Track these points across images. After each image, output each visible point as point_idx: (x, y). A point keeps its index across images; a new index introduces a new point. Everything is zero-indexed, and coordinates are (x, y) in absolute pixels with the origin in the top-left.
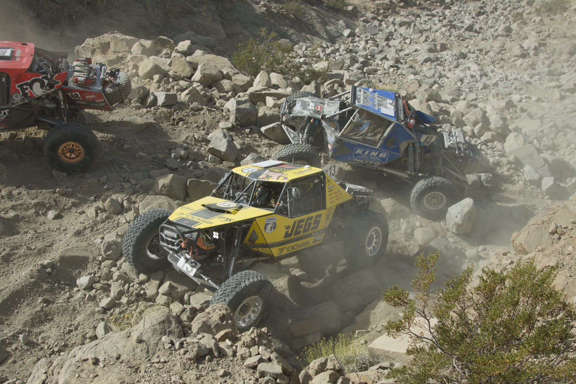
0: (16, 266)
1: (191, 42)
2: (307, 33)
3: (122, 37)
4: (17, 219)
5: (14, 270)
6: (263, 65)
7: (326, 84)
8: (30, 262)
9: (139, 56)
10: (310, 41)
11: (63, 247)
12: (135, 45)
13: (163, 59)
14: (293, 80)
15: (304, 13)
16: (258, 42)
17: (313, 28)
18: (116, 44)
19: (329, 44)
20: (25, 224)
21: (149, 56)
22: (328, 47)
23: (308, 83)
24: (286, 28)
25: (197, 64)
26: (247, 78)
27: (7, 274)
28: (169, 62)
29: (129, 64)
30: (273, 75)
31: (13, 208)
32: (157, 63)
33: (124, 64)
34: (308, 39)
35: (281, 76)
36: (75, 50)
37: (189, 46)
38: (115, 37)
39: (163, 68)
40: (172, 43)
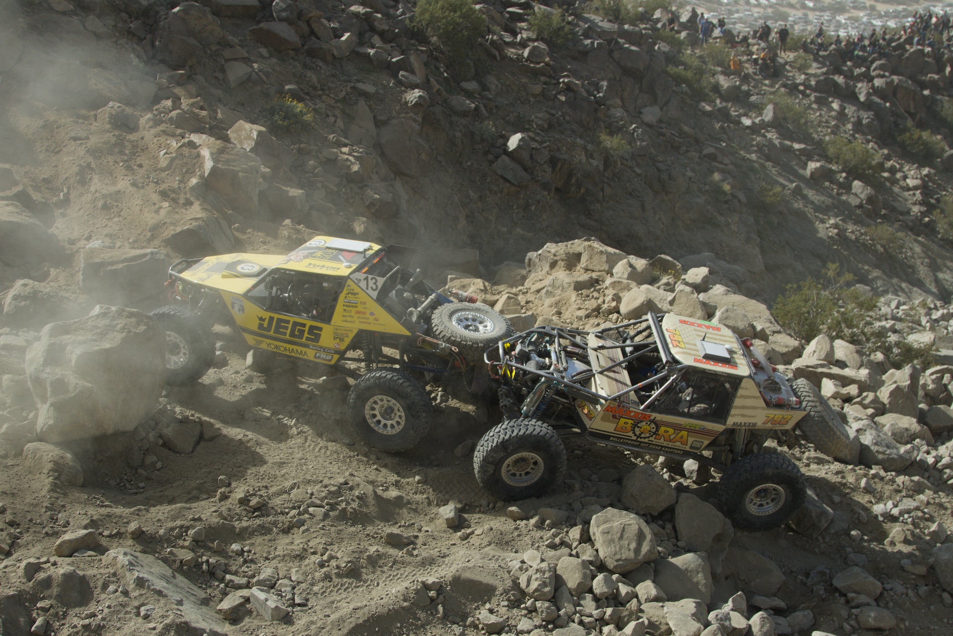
0: (385, 575)
1: (709, 271)
2: (903, 280)
3: (601, 249)
4: (399, 502)
5: (381, 582)
6: (823, 324)
7: (928, 372)
8: (406, 573)
9: (625, 281)
10: (906, 293)
11: (460, 563)
12: (620, 263)
13: (661, 291)
14: (872, 357)
15: (901, 247)
16: (820, 286)
17: (914, 272)
18: (591, 258)
19: (938, 303)
20: (409, 513)
21: (640, 283)
22: (936, 308)
23: (898, 366)
24: (866, 267)
25: (715, 308)
26: (794, 343)
27: (370, 585)
28: (670, 298)
29: (607, 292)
30: (838, 343)
31: (397, 484)
32: (652, 296)
33: (598, 291)
34: (903, 290)
35: (852, 347)
36: (527, 258)
37: (706, 277)
38: (590, 246)
39: (660, 307)
40: (678, 267)
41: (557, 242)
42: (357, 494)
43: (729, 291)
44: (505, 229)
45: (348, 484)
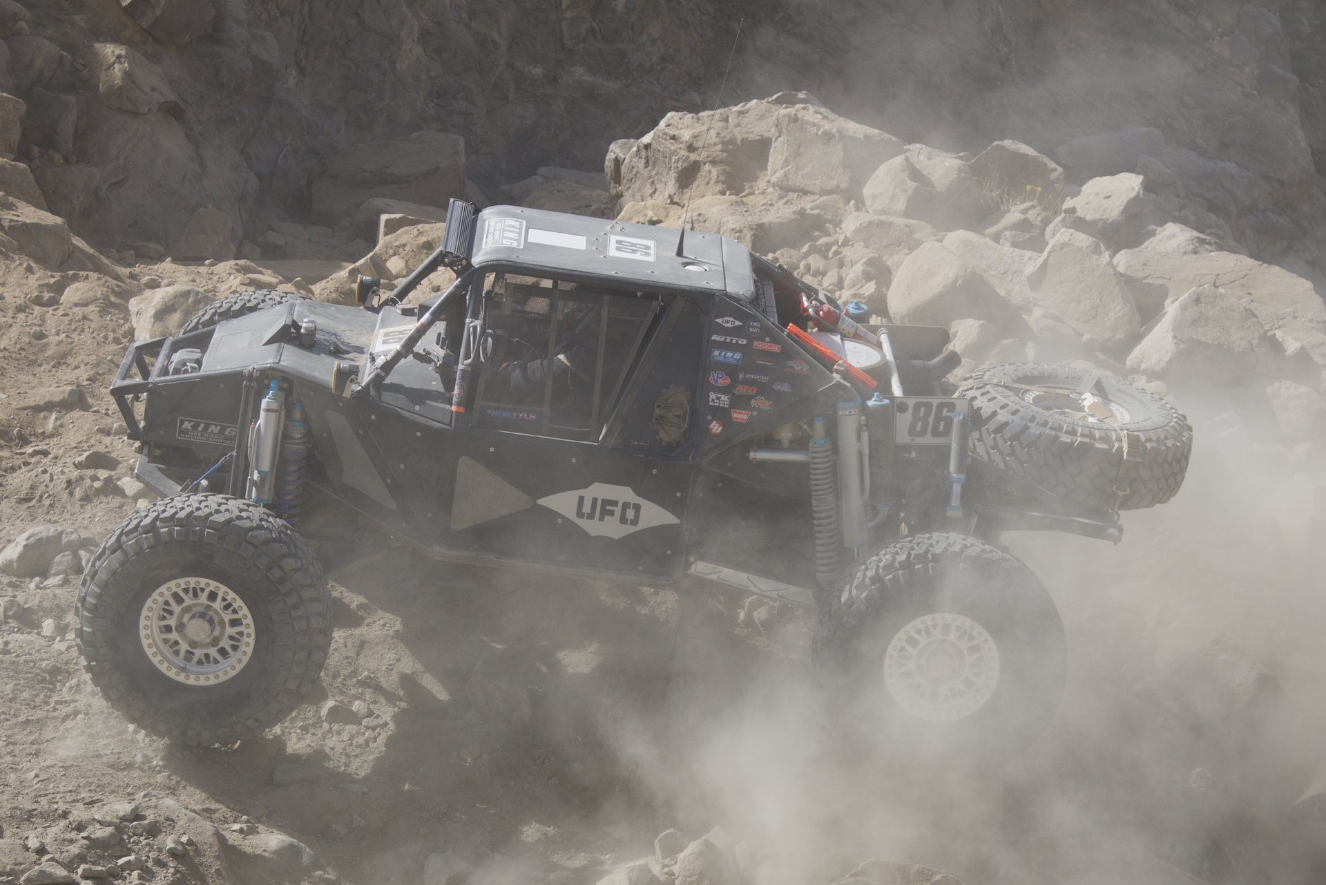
1: (1145, 183)
3: (827, 126)
9: (901, 221)
12: (883, 169)
13: (1007, 249)
18: (797, 155)
21: (943, 226)
25: (1163, 293)
28: (1031, 268)
29: (847, 252)
32: (978, 264)
33: (823, 252)
36: (610, 156)
37: (1133, 201)
38: (795, 119)
39: (1002, 293)
40: (1053, 176)
41: (694, 109)
42: (170, 844)
43: (1202, 241)
44: (538, 71)
45: (143, 818)
